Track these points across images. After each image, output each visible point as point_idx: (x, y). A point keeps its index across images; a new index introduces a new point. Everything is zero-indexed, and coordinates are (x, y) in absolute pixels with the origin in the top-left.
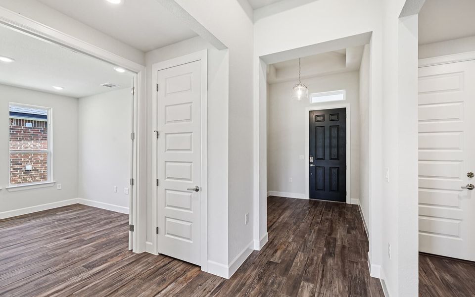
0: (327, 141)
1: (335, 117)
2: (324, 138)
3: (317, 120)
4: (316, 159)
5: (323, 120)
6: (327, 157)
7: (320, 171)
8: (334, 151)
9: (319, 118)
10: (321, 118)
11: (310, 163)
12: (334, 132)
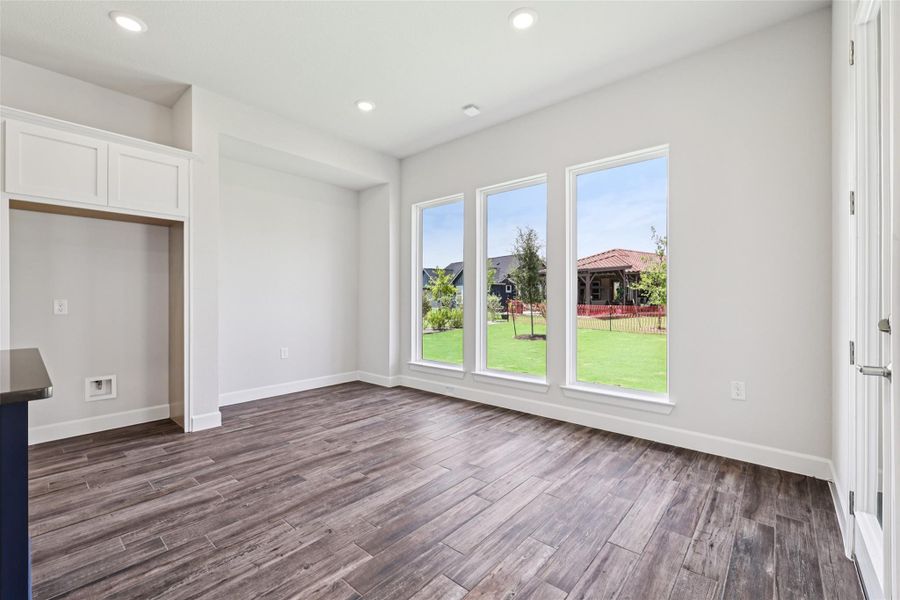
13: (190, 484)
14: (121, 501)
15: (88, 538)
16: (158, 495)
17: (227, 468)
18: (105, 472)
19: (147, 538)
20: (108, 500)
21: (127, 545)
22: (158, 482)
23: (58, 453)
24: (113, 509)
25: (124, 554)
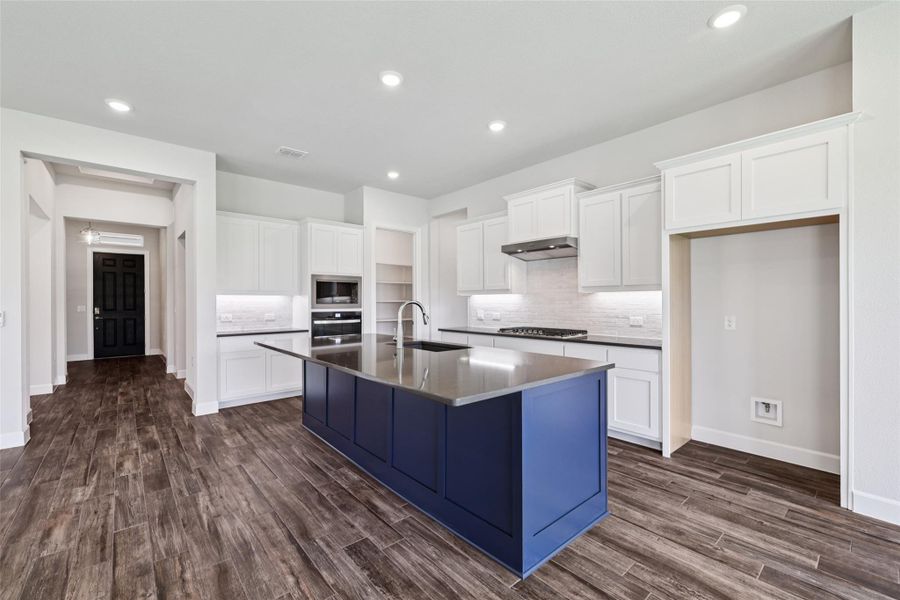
0: (120, 291)
1: (130, 263)
2: (115, 285)
3: (104, 264)
4: (104, 309)
5: (114, 265)
6: (120, 306)
7: (110, 325)
8: (130, 301)
9: (108, 262)
10: (112, 263)
11: (95, 315)
12: (130, 280)
13: (750, 569)
14: (680, 533)
15: (625, 544)
16: (708, 554)
17: (819, 589)
18: (712, 497)
19: (644, 582)
20: (675, 524)
21: (628, 574)
22: (729, 541)
23: (711, 460)
24: (667, 535)
25: (616, 577)
